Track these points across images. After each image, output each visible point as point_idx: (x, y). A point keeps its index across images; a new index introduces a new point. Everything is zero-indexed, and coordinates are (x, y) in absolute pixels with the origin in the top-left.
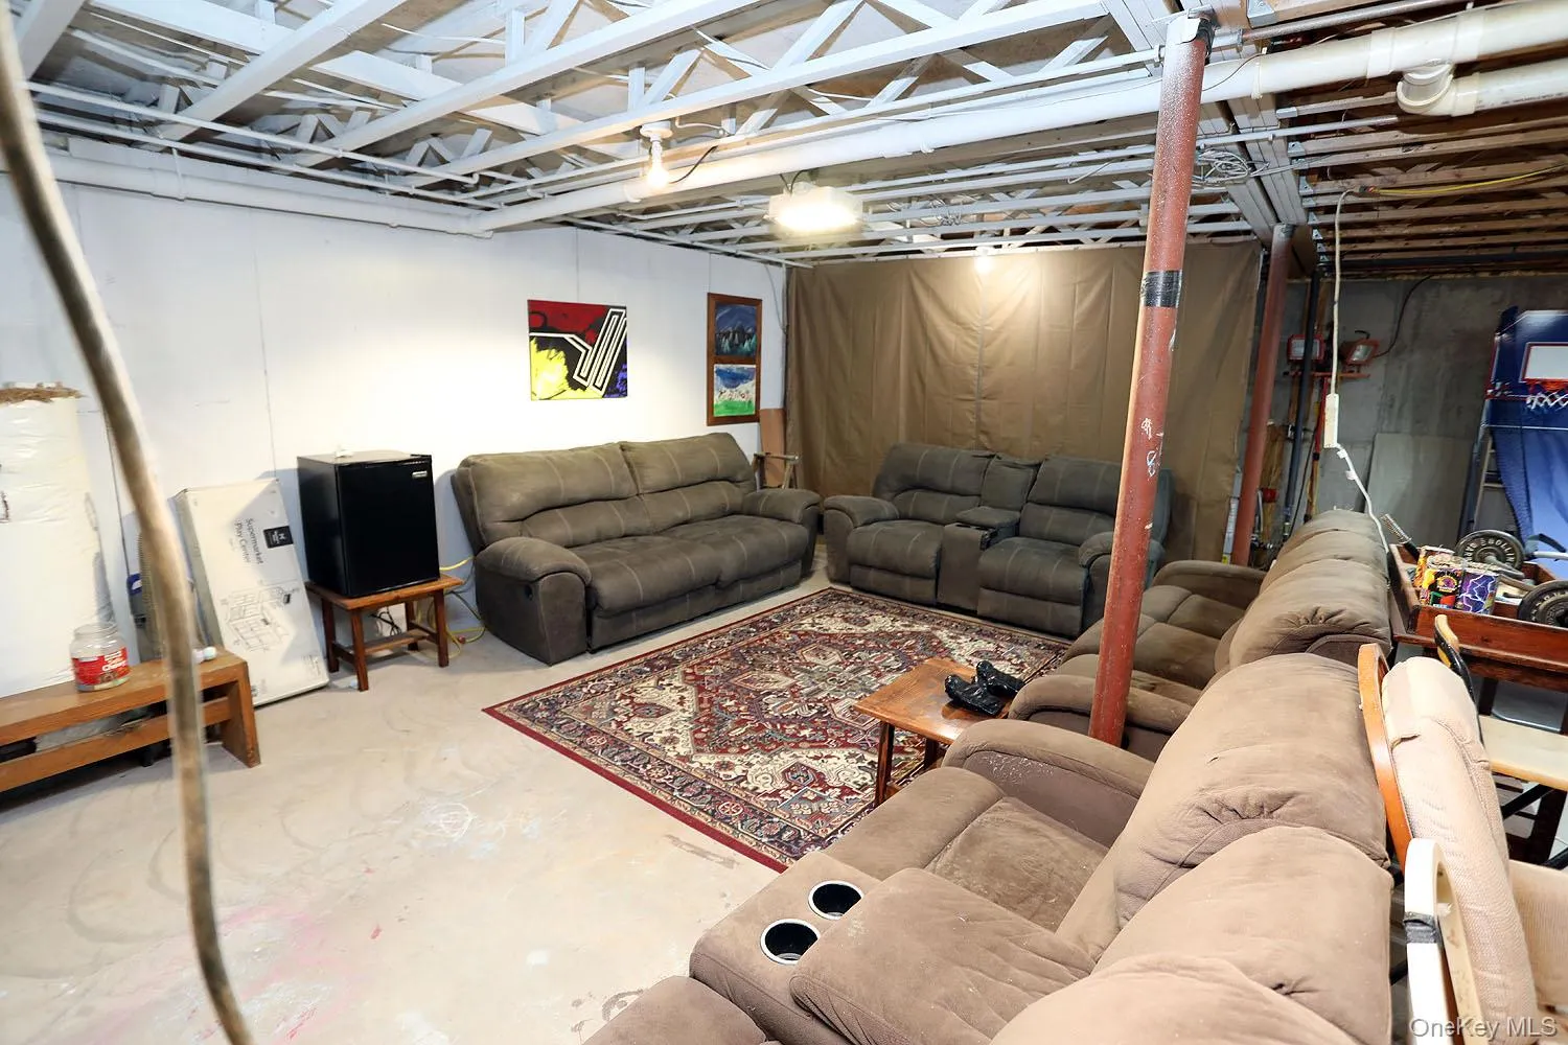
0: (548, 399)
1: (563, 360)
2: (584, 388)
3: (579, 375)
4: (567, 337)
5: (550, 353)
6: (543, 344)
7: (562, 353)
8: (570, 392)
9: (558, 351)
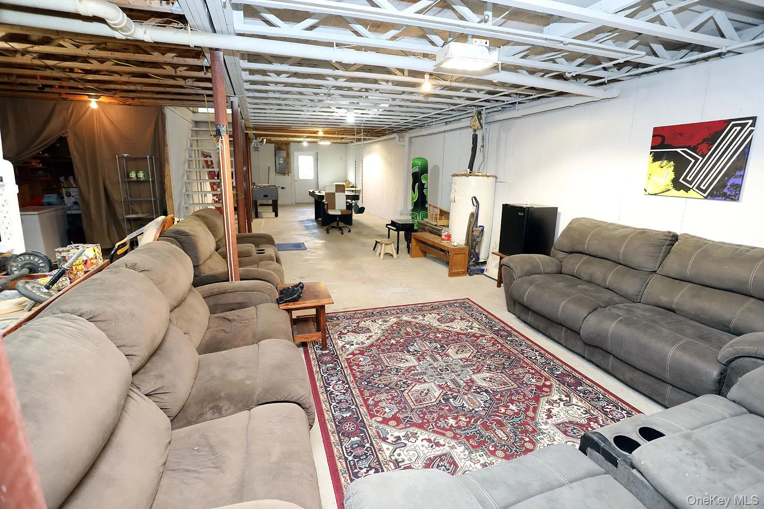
0: (655, 194)
1: (673, 168)
2: (687, 189)
3: (684, 179)
4: (679, 150)
5: (661, 163)
6: (657, 157)
7: (672, 163)
8: (674, 192)
9: (670, 162)
